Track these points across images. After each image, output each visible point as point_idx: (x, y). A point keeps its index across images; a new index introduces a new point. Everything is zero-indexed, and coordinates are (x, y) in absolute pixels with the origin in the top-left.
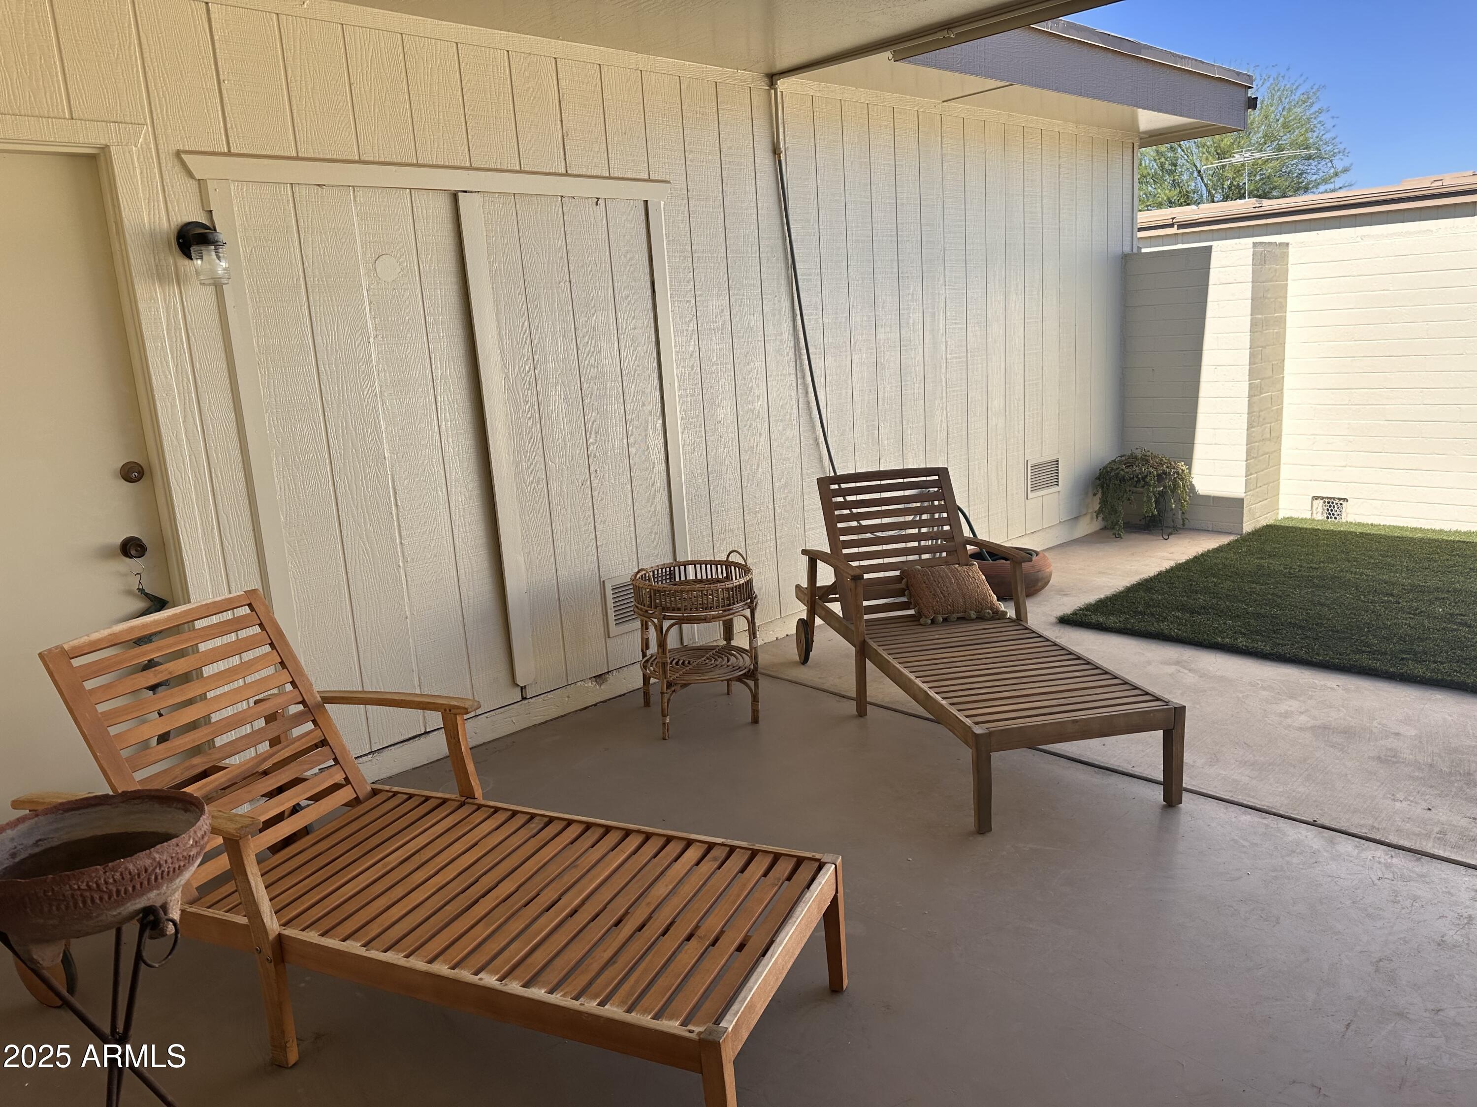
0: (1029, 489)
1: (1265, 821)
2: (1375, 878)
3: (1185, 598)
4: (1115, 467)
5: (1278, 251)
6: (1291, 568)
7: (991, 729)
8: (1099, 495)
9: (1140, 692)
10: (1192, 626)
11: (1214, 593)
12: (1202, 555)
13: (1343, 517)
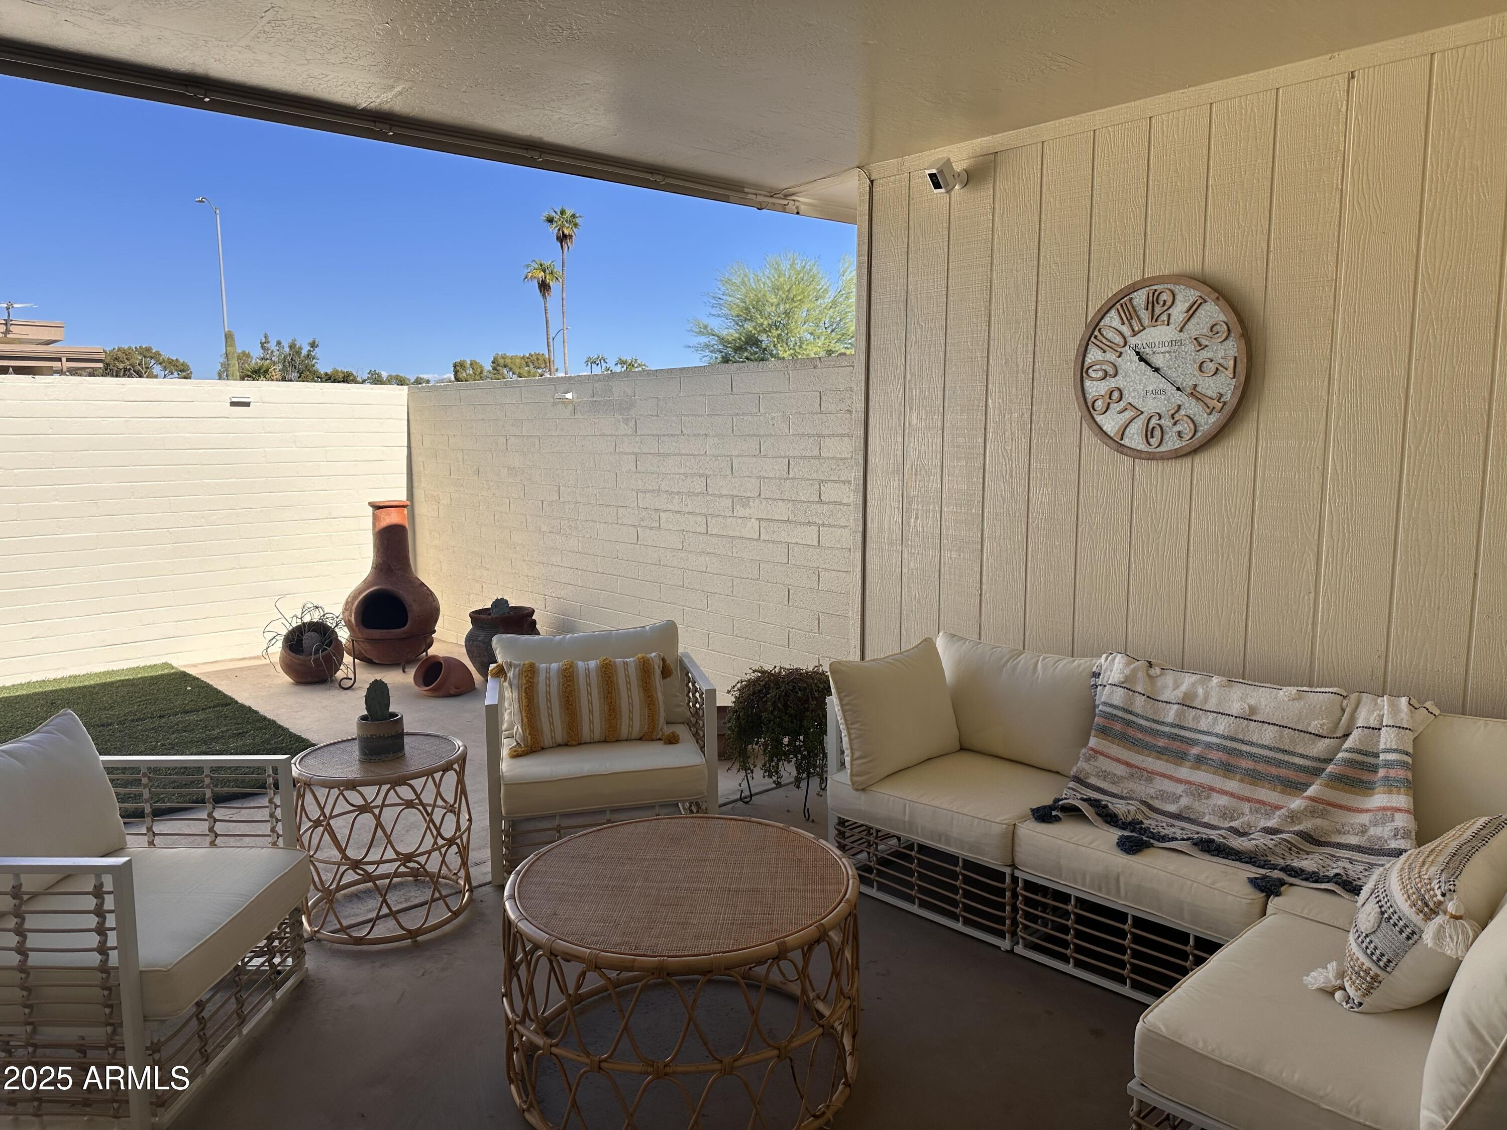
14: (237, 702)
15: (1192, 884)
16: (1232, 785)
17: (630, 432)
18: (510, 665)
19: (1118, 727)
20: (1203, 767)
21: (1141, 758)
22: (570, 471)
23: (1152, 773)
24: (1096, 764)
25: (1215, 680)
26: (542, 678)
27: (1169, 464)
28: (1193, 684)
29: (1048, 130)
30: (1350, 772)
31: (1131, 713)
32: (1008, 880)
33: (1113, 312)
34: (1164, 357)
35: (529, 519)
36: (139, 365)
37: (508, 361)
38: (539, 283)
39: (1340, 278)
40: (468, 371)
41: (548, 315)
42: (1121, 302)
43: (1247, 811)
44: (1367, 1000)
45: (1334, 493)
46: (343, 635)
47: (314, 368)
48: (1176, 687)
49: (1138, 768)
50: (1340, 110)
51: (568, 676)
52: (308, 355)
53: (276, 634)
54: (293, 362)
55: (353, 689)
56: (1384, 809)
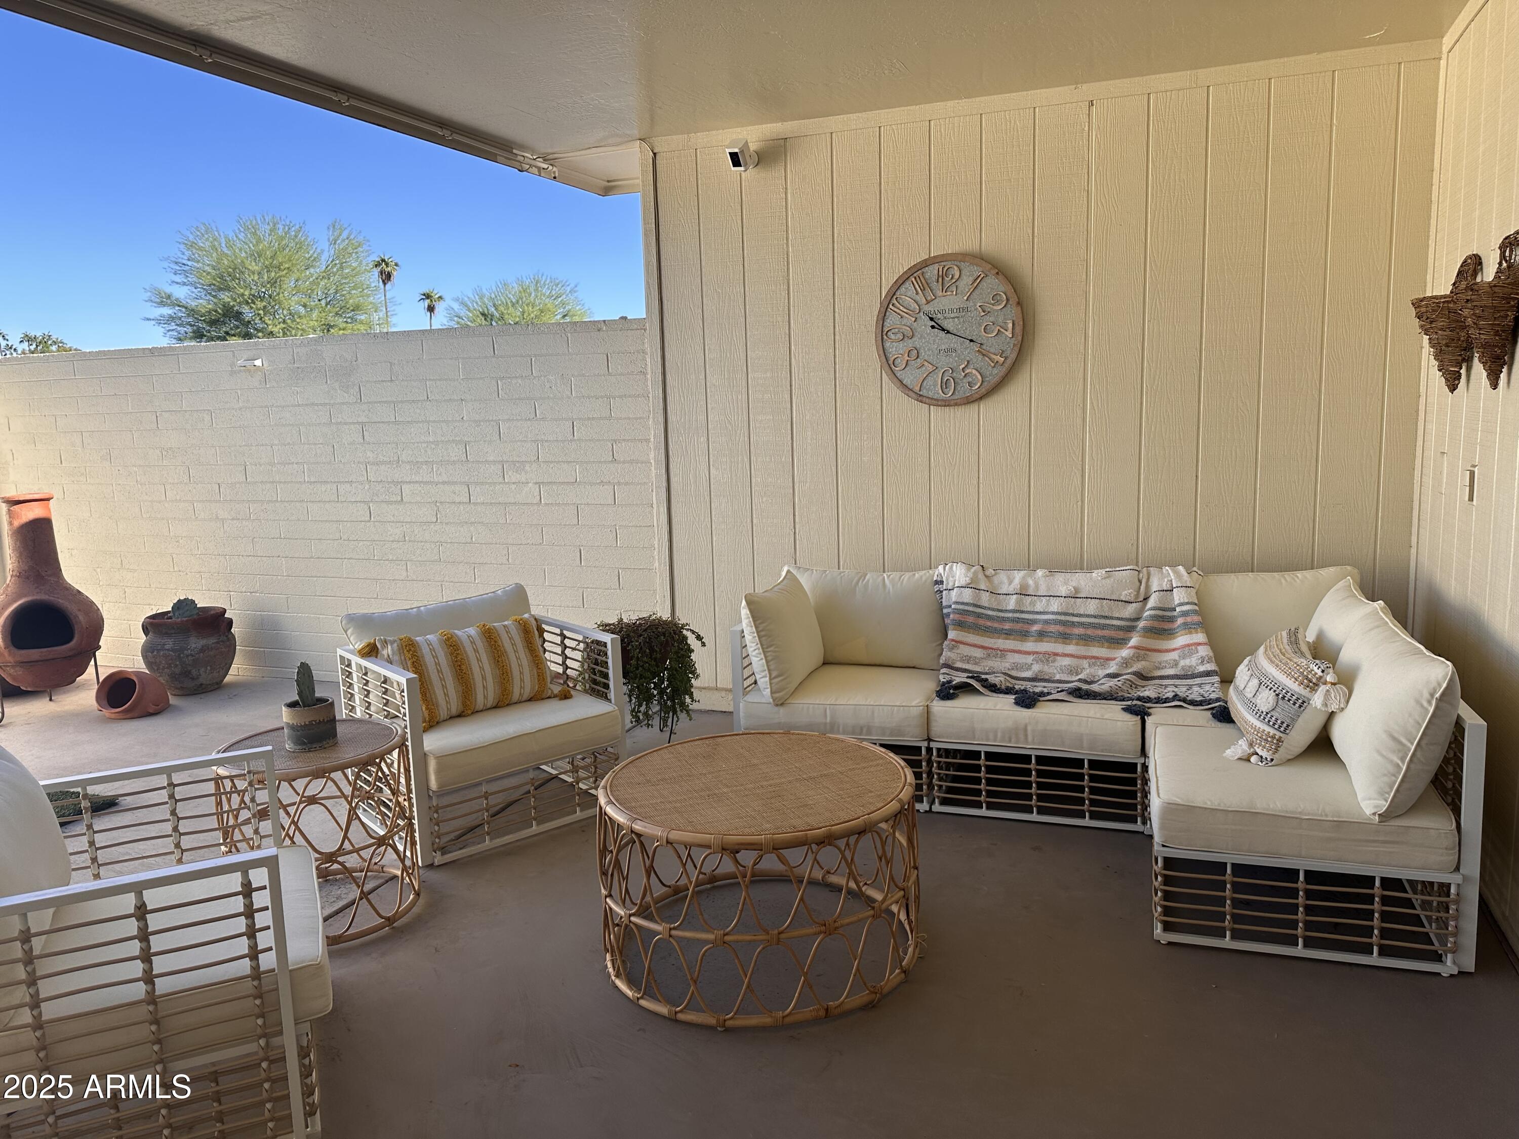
15: (1088, 721)
16: (1071, 649)
17: (351, 400)
18: (385, 642)
19: (970, 619)
20: (1045, 639)
21: (993, 641)
23: (1004, 650)
24: (958, 651)
25: (1040, 573)
26: (425, 650)
27: (960, 410)
28: (1024, 578)
29: (834, 122)
30: (1156, 624)
31: (980, 607)
32: (924, 752)
33: (908, 284)
34: (954, 321)
39: (1090, 259)
42: (915, 275)
43: (1086, 666)
44: (1276, 756)
45: (1093, 424)
48: (1010, 583)
49: (993, 649)
50: (1084, 130)
51: (452, 646)
56: (1188, 645)
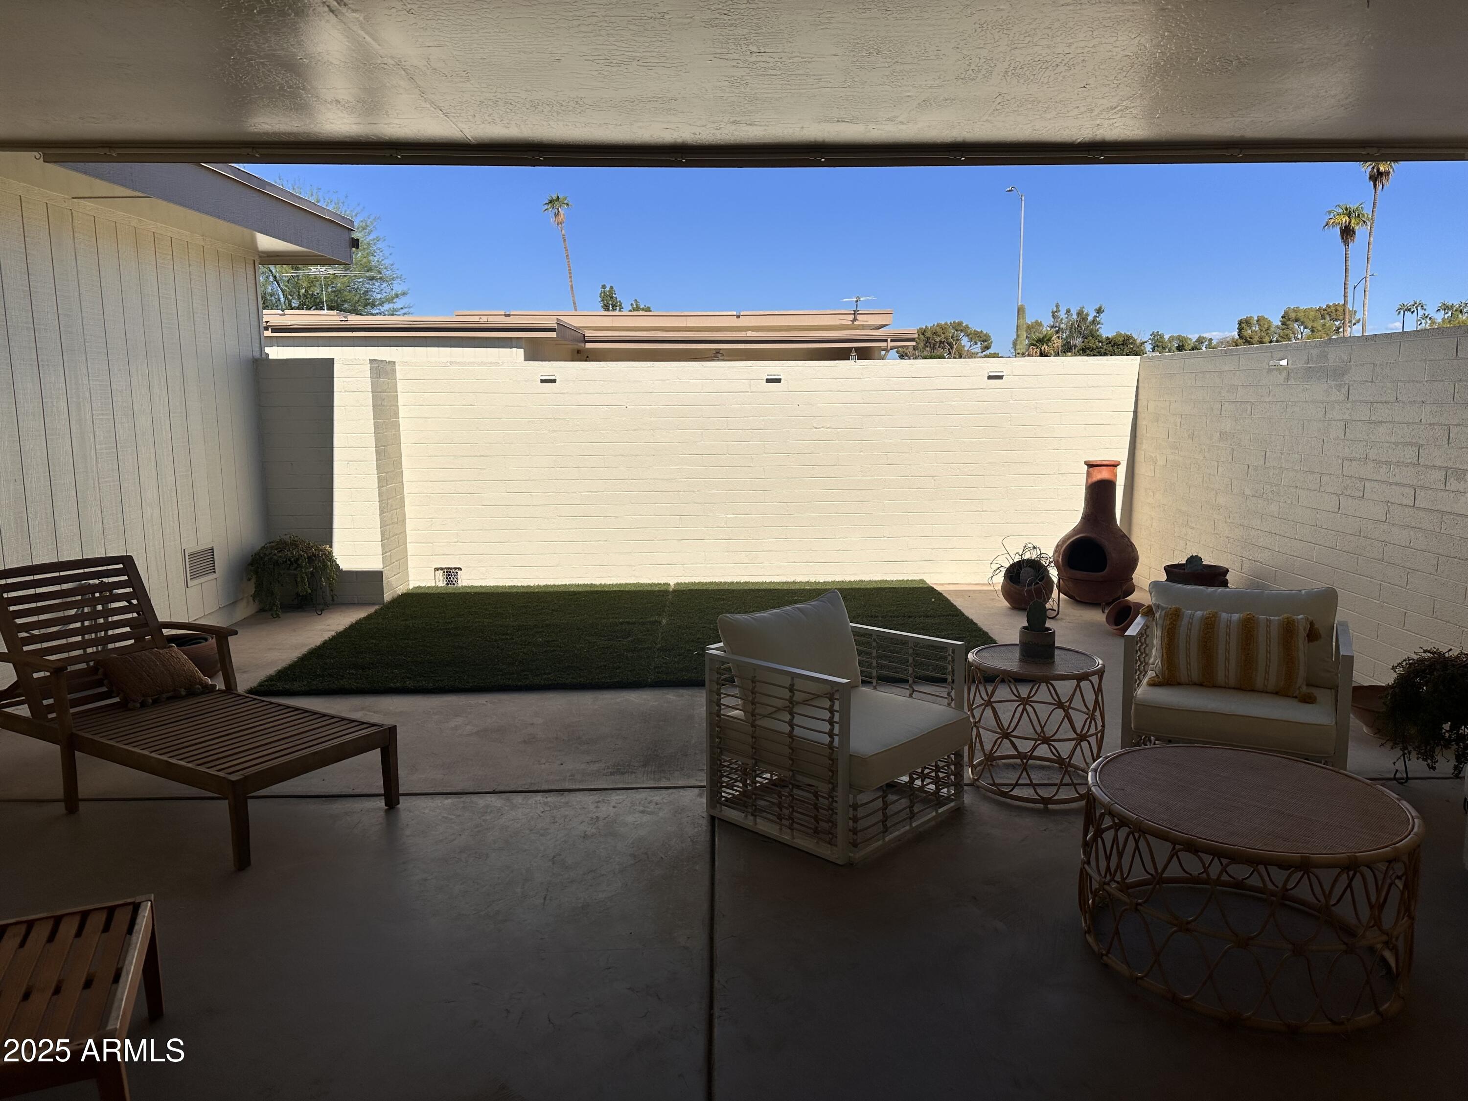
0: (189, 578)
1: (462, 800)
2: (539, 813)
3: (354, 659)
4: (267, 552)
5: (389, 368)
6: (431, 625)
7: (246, 775)
8: (253, 580)
9: (357, 724)
10: (367, 679)
11: (376, 651)
12: (356, 623)
13: (459, 583)
14: (964, 615)
17: (1342, 398)
18: (1158, 606)
22: (1278, 437)
26: (1185, 622)
35: (1235, 482)
36: (952, 337)
37: (1301, 315)
38: (1341, 228)
40: (1254, 328)
41: (1349, 263)
46: (1053, 573)
47: (1098, 333)
51: (1210, 624)
52: (1094, 321)
53: (1000, 566)
54: (1079, 328)
55: (1056, 619)
